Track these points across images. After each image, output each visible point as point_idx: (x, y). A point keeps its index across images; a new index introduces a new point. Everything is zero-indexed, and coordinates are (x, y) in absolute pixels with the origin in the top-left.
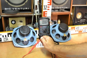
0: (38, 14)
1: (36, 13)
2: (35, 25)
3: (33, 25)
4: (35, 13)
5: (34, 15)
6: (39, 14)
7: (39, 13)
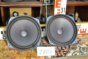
0: (48, 5)
1: (46, 3)
2: (43, 19)
3: (42, 18)
4: (44, 3)
5: (43, 5)
6: (50, 4)
7: (49, 2)
